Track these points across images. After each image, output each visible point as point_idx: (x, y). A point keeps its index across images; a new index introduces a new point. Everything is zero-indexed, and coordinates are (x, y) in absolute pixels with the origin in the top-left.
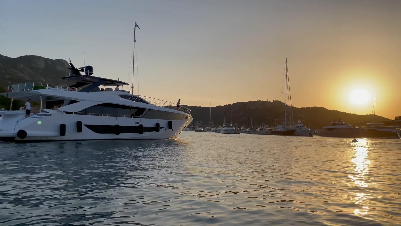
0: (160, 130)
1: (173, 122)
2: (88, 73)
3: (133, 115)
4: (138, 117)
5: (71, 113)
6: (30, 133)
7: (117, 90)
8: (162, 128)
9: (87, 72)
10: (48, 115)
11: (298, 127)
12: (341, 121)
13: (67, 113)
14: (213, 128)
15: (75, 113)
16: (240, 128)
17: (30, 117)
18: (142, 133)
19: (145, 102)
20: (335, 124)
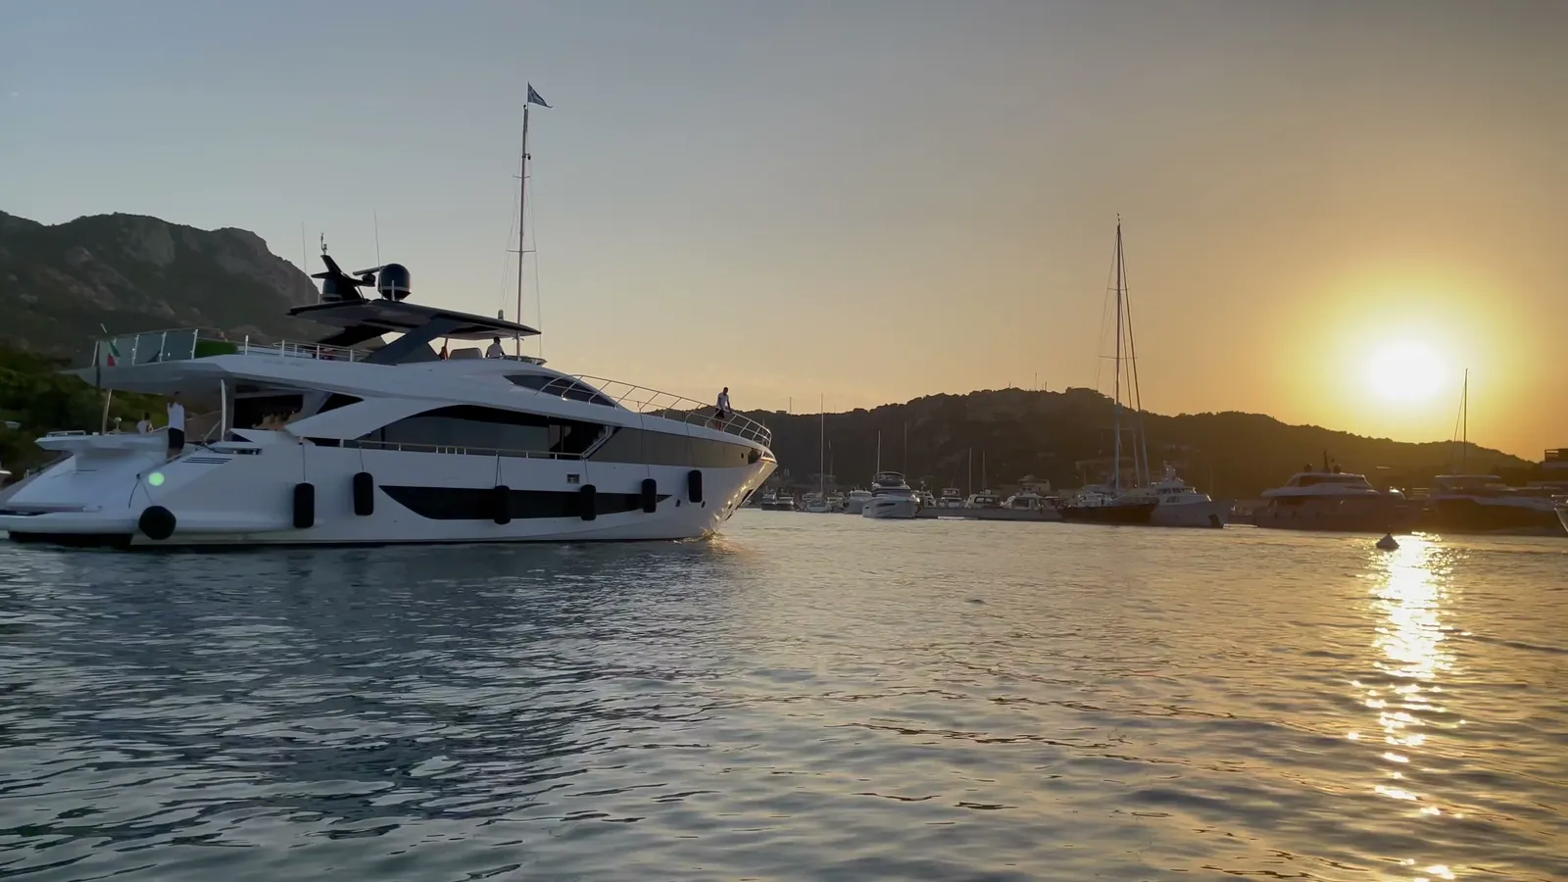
0: (659, 505)
1: (706, 474)
2: (390, 291)
3: (555, 448)
4: (577, 458)
5: (334, 443)
6: (188, 517)
7: (495, 352)
8: (663, 497)
9: (387, 288)
10: (251, 452)
11: (1165, 491)
12: (1331, 466)
13: (320, 442)
14: (834, 495)
15: (349, 444)
16: (937, 495)
17: (181, 460)
18: (592, 518)
19: (602, 400)
20: (1310, 477)
